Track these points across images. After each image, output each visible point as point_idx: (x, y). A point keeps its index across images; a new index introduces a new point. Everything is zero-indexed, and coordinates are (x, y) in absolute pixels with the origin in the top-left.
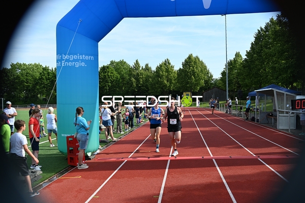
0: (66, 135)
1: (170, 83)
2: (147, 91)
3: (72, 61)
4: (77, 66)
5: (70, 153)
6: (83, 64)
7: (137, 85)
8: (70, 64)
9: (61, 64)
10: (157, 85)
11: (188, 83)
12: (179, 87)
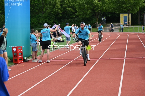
0: (11, 47)
1: (103, 3)
2: (74, 13)
3: (15, 3)
4: (18, 6)
5: (15, 56)
6: (21, 4)
7: (61, 5)
8: (14, 4)
9: (8, 4)
10: (86, 6)
11: (124, 3)
12: (114, 8)
